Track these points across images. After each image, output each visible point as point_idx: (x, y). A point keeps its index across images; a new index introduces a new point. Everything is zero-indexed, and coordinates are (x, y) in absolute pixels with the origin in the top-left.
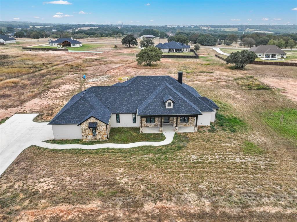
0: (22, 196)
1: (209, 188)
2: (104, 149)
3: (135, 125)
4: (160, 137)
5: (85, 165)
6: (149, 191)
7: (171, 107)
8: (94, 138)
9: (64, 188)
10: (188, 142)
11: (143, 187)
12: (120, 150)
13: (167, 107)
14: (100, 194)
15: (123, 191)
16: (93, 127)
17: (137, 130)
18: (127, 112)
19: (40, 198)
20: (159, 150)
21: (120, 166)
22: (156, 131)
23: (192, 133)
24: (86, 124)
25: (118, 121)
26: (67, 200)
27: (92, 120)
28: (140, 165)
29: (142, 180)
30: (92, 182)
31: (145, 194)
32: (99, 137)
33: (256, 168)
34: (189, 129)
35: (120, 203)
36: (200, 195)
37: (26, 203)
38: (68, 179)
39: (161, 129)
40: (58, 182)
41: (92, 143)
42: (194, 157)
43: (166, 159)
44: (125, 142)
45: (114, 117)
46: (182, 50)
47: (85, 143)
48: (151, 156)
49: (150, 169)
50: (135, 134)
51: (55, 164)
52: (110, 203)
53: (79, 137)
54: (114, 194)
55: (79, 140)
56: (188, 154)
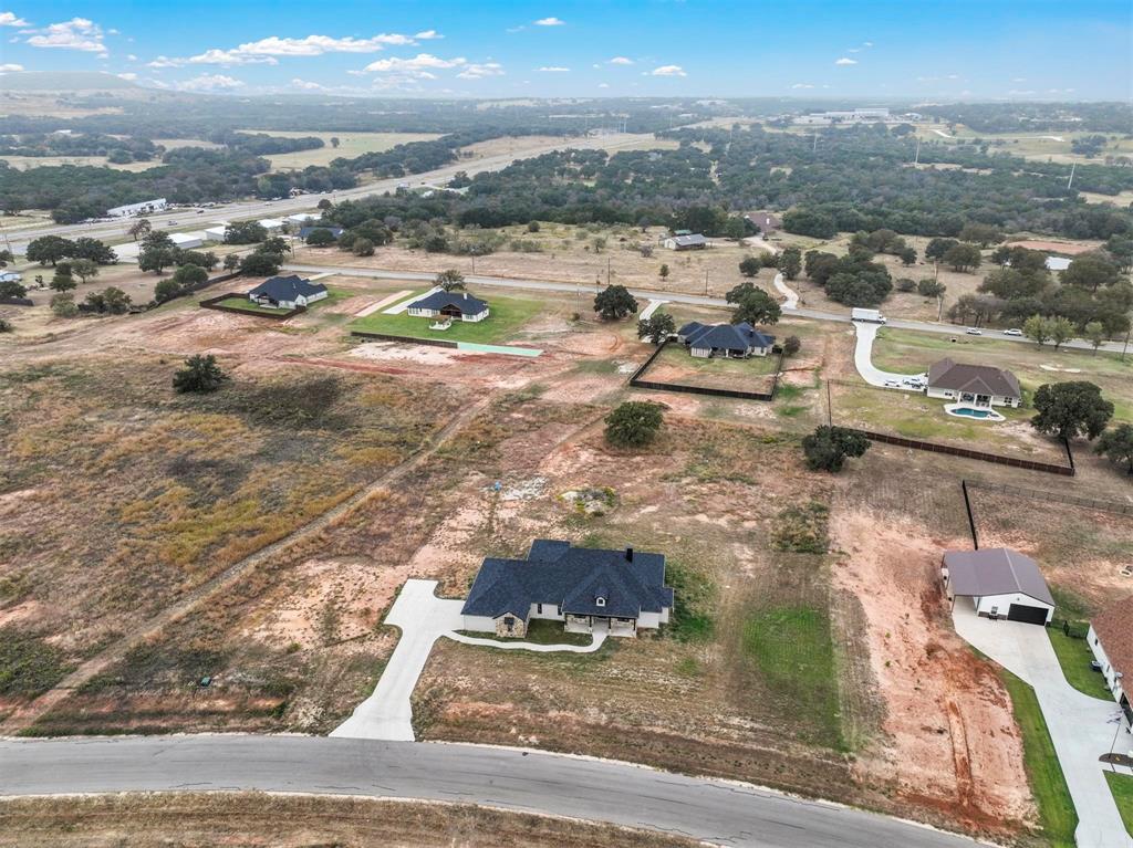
0: (446, 690)
1: (613, 705)
2: (519, 650)
3: (562, 618)
4: (585, 640)
5: (498, 666)
6: (557, 701)
7: (603, 605)
8: (509, 634)
9: (480, 688)
10: (617, 650)
11: (551, 697)
12: (537, 653)
13: (598, 605)
14: (512, 698)
15: (533, 697)
16: (509, 622)
17: (561, 624)
18: (551, 602)
19: (461, 695)
20: (581, 658)
21: (534, 672)
22: (584, 631)
23: (628, 638)
24: (502, 618)
25: (540, 612)
26: (484, 699)
27: (509, 615)
28: (554, 673)
29: (553, 690)
30: (506, 686)
31: (553, 703)
32: (515, 633)
33: (676, 692)
34: (626, 632)
35: (529, 708)
36: (602, 710)
37: (451, 697)
38: (483, 680)
39: (591, 629)
40: (475, 682)
41: (506, 639)
42: (615, 671)
43: (584, 670)
44: (545, 642)
45: (534, 607)
46: (749, 349)
47: (499, 639)
48: (568, 664)
49: (564, 680)
50: (558, 632)
51: (469, 662)
52: (520, 706)
53: (493, 631)
54: (525, 699)
55: (492, 634)
56: (610, 666)
